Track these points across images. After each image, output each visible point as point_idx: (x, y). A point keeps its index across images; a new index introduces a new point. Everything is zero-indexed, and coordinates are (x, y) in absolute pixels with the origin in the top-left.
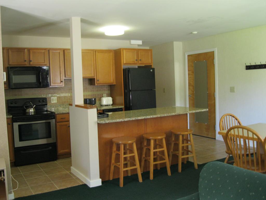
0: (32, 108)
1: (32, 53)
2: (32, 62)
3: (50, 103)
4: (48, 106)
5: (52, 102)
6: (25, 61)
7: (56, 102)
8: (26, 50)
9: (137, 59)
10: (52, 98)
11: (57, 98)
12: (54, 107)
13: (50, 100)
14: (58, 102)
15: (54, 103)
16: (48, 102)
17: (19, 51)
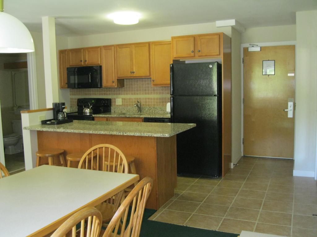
0: (89, 108)
1: (87, 52)
2: (87, 62)
3: (115, 105)
4: (112, 108)
5: (117, 104)
6: (81, 61)
7: (121, 104)
8: (82, 50)
9: (193, 50)
10: (117, 99)
11: (122, 100)
12: (118, 109)
13: (115, 102)
14: (122, 104)
15: (119, 105)
16: (113, 104)
17: (77, 51)
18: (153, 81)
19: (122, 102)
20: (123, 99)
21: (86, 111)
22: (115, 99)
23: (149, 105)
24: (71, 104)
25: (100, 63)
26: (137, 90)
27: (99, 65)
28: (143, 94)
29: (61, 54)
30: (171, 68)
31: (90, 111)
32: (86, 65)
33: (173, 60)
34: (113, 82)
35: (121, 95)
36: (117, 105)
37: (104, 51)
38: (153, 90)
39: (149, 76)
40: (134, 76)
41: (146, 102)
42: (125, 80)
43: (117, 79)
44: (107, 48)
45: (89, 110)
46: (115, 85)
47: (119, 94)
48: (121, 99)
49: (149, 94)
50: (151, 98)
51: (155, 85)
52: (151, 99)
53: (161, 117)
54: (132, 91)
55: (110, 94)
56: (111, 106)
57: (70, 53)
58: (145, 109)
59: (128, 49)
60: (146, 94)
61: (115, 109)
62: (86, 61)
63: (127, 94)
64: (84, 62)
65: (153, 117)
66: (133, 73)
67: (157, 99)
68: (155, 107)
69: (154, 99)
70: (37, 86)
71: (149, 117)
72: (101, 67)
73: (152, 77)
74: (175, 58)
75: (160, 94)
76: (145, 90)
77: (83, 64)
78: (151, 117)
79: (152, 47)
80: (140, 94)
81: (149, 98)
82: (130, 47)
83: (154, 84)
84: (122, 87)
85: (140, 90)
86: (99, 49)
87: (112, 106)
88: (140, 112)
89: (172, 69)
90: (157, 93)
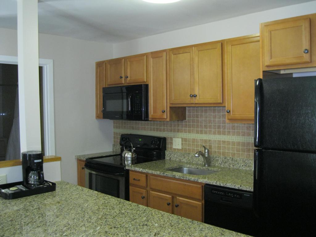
0: (130, 151)
1: (129, 63)
2: (129, 79)
3: (171, 148)
4: (167, 153)
5: (174, 147)
6: (121, 77)
7: (180, 147)
8: (123, 60)
9: (308, 48)
10: (174, 139)
11: (182, 141)
12: (175, 156)
13: (172, 143)
14: (182, 148)
15: (177, 149)
16: (168, 146)
17: (116, 62)
18: (228, 112)
19: (182, 144)
20: (184, 140)
21: (126, 155)
22: (171, 139)
23: (224, 154)
24: (114, 141)
25: (145, 80)
26: (206, 127)
27: (145, 83)
28: (215, 133)
29: (98, 68)
30: (256, 87)
31: (132, 155)
32: (128, 83)
33: (263, 72)
34: (163, 112)
35: (181, 132)
36: (175, 149)
37: (151, 60)
38: (232, 128)
39: (221, 103)
40: (197, 102)
41: (219, 148)
42: (187, 108)
43: (170, 107)
44: (156, 55)
45: (130, 153)
46: (166, 116)
47: (178, 131)
48: (181, 139)
49: (225, 135)
50: (227, 141)
51: (232, 120)
52: (228, 143)
53: (237, 188)
54: (198, 126)
55: (164, 130)
56: (165, 149)
57: (109, 66)
58: (217, 160)
59: (187, 55)
60: (219, 133)
61: (171, 155)
62: (127, 77)
63: (189, 132)
64: (125, 80)
65: (222, 185)
66: (195, 97)
67: (238, 143)
68: (236, 158)
69: (233, 143)
70: (53, 114)
71: (214, 184)
72: (147, 86)
73: (226, 106)
74: (268, 66)
75: (244, 135)
76: (219, 127)
77: (123, 82)
78: (218, 184)
79: (228, 48)
80: (210, 133)
81: (224, 142)
82: (190, 52)
83: (230, 118)
84: (183, 120)
85: (210, 127)
86: (145, 57)
87: (167, 148)
88: (209, 166)
89: (260, 89)
90: (238, 134)
